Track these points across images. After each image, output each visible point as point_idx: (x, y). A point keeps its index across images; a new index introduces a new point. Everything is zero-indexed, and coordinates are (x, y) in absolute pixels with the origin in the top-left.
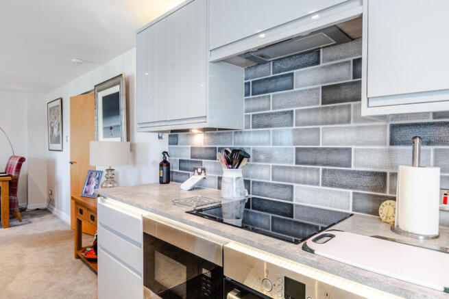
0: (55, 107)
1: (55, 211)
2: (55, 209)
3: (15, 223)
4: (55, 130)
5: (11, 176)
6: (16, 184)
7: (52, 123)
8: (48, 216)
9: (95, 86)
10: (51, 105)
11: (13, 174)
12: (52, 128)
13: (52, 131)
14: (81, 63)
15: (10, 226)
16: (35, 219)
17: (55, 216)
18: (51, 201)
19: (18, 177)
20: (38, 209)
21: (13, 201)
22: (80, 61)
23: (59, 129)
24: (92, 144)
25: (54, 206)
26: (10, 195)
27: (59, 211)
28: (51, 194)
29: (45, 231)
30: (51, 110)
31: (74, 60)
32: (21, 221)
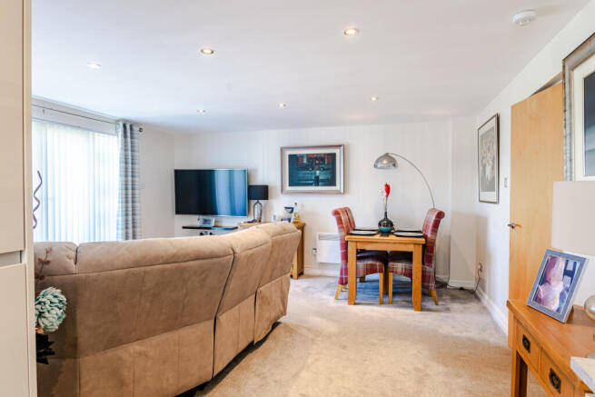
0: (488, 132)
1: (486, 299)
2: (486, 296)
3: (430, 304)
4: (488, 169)
5: (425, 237)
6: (432, 249)
7: (483, 158)
8: (473, 305)
9: (564, 60)
10: (483, 131)
11: (429, 235)
12: (484, 167)
13: (484, 171)
14: (531, 19)
15: (422, 309)
16: (456, 306)
17: (484, 308)
18: (480, 281)
19: (435, 240)
20: (462, 289)
21: (427, 274)
22: (532, 14)
23: (493, 168)
24: (558, 187)
25: (484, 290)
26: (423, 263)
27: (492, 303)
28: (481, 270)
29: (465, 334)
30: (482, 139)
31: (517, 17)
32: (437, 304)
